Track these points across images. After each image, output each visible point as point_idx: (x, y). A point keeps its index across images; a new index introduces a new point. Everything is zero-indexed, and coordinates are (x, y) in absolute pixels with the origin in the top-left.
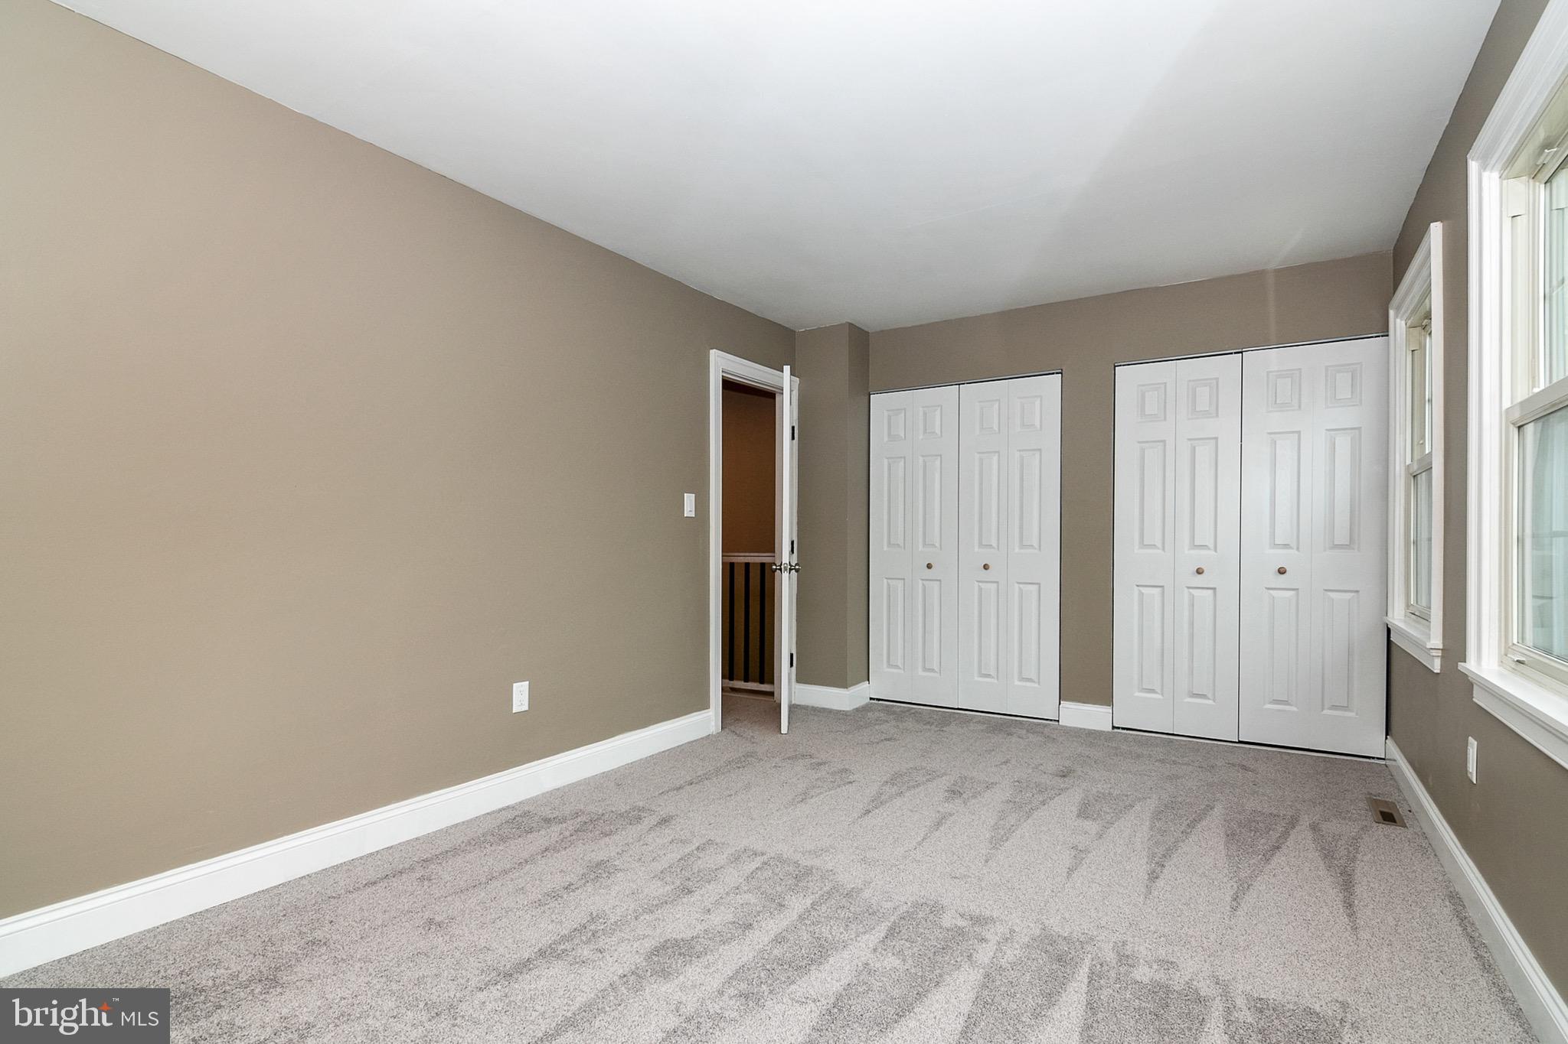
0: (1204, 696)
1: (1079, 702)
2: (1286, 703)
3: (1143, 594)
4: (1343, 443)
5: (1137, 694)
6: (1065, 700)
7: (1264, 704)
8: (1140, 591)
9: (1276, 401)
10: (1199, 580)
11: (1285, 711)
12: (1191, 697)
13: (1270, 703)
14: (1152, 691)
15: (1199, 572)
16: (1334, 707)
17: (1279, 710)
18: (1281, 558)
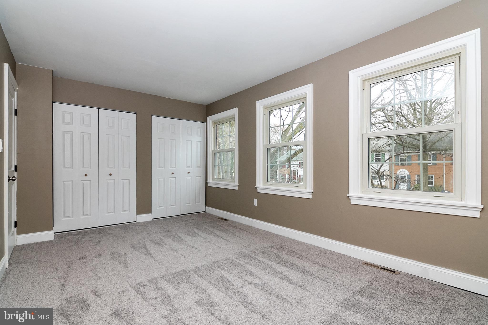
0: (173, 205)
1: (142, 214)
2: (189, 203)
3: (159, 180)
4: (199, 144)
5: (158, 208)
6: (138, 214)
7: (185, 204)
8: (158, 180)
9: (187, 133)
10: (173, 176)
11: (189, 205)
12: (171, 206)
13: (187, 204)
14: (162, 207)
15: (173, 173)
16: (197, 202)
17: (188, 205)
18: (188, 169)
